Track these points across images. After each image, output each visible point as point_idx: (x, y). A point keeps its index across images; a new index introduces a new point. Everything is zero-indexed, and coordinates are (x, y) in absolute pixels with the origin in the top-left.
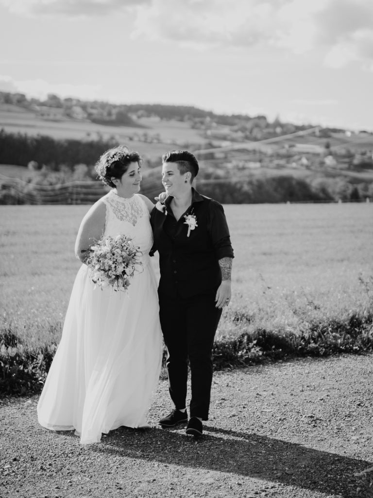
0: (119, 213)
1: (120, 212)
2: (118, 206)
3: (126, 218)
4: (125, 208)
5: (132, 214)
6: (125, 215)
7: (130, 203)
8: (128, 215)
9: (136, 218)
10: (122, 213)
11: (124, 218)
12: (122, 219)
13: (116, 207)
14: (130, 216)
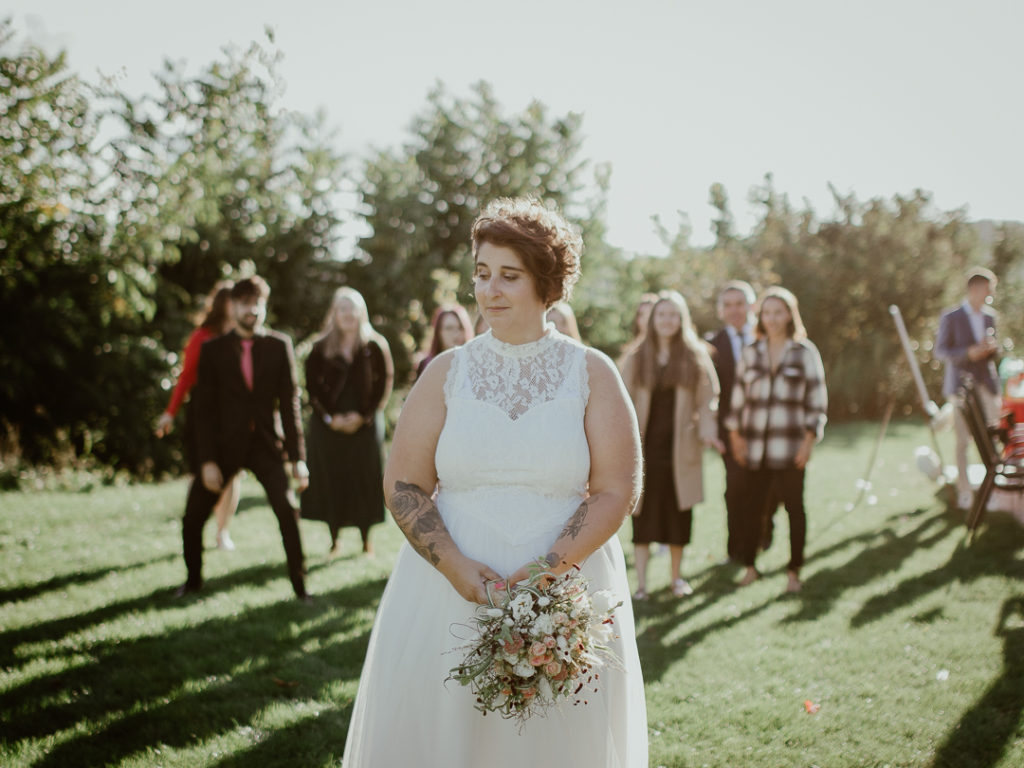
0: (481, 380)
1: (483, 376)
2: (484, 362)
3: (495, 394)
4: (499, 369)
5: (518, 387)
6: (493, 386)
7: (520, 360)
8: (503, 389)
9: (529, 401)
10: (489, 379)
11: (488, 394)
12: (481, 395)
13: (481, 362)
14: (511, 391)
